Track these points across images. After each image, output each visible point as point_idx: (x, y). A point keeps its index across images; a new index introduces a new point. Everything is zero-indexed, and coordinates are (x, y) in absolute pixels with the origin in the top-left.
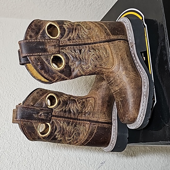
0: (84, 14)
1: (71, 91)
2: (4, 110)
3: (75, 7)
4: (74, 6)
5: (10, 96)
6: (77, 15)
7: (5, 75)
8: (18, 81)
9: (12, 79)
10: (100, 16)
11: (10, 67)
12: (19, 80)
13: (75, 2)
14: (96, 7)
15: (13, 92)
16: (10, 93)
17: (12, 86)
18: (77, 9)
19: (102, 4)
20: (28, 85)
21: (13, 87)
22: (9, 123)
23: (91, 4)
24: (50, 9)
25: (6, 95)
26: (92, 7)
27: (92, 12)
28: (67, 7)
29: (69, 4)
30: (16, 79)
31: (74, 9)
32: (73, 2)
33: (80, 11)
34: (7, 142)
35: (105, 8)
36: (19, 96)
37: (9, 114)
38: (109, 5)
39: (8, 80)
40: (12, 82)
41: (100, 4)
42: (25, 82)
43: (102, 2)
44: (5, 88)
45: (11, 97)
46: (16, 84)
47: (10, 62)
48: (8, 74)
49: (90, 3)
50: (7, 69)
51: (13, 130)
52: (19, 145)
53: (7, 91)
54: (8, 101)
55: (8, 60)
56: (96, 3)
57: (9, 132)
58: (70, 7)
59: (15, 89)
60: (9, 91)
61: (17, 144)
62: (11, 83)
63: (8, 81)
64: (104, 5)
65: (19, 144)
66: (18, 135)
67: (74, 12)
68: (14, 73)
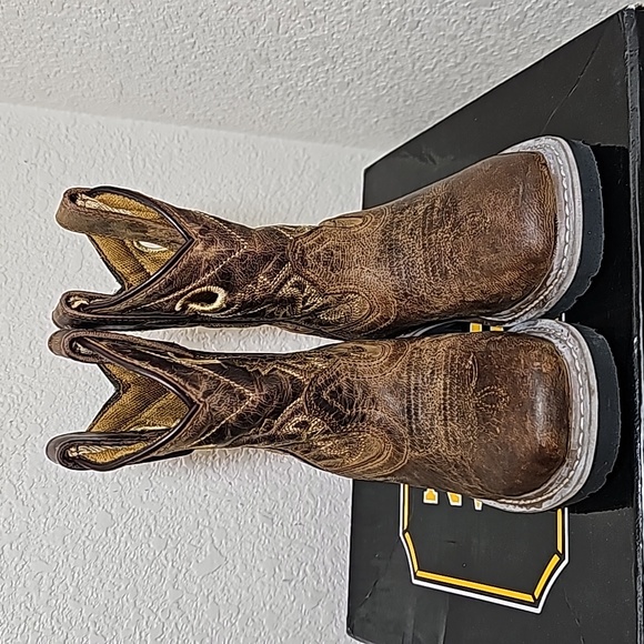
0: (319, 112)
3: (286, 89)
4: (281, 83)
5: (9, 425)
6: (290, 114)
8: (42, 368)
9: (21, 357)
11: (17, 308)
12: (49, 361)
13: (287, 71)
14: (365, 94)
15: (21, 409)
16: (11, 413)
17: (18, 386)
18: (291, 96)
19: (392, 87)
20: (79, 382)
21: (24, 390)
23: (348, 84)
24: (189, 88)
26: (352, 93)
27: (348, 109)
28: (255, 86)
29: (266, 78)
30: (37, 358)
31: (280, 93)
32: (280, 72)
33: (302, 101)
35: (401, 99)
36: (44, 426)
38: (416, 91)
39: (7, 362)
40: (19, 367)
41: (383, 84)
43: (392, 79)
45: (13, 429)
46: (35, 377)
47: (18, 286)
48: (5, 338)
49: (347, 79)
51: (14, 564)
52: (30, 624)
55: (9, 280)
56: (369, 79)
58: (268, 87)
59: (31, 399)
60: (6, 405)
61: (23, 619)
62: (17, 376)
64: (399, 88)
65: (33, 619)
66: (28, 582)
67: (281, 103)
68: (31, 334)
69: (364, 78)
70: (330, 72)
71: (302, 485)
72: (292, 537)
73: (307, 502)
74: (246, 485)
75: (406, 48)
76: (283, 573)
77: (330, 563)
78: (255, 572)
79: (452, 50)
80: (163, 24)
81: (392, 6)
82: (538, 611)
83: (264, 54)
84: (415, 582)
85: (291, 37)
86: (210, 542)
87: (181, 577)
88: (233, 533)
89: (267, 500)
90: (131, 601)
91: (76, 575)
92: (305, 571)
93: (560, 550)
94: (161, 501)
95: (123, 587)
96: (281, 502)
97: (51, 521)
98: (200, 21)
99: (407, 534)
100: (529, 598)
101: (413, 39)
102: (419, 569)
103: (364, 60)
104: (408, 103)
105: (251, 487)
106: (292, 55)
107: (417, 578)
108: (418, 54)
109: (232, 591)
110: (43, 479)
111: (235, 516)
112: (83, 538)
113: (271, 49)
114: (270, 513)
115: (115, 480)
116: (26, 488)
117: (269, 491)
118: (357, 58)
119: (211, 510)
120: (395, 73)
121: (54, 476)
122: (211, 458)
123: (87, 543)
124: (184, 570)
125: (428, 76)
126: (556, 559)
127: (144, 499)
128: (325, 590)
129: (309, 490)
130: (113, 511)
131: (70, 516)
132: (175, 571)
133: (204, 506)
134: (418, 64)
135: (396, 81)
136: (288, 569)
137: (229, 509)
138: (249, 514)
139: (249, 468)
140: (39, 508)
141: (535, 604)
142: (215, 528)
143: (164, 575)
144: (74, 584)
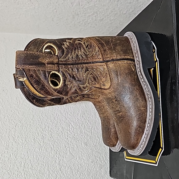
1: (77, 115)
2: (4, 137)
3: (85, 23)
4: (83, 21)
5: (11, 121)
7: (7, 98)
8: (20, 105)
9: (14, 102)
10: (112, 30)
11: (13, 88)
12: (22, 103)
13: (84, 17)
14: (107, 22)
15: (15, 116)
16: (12, 117)
17: (13, 110)
19: (115, 20)
20: (31, 108)
21: (15, 111)
22: (9, 151)
23: (102, 19)
24: (57, 24)
25: (7, 119)
26: (104, 22)
27: (103, 27)
28: (76, 22)
29: (78, 20)
30: (19, 102)
31: (83, 24)
32: (82, 18)
33: (90, 26)
34: (7, 173)
35: (118, 23)
36: (21, 121)
37: (9, 141)
39: (10, 103)
40: (14, 105)
41: (112, 19)
42: (28, 105)
44: (6, 112)
45: (13, 122)
46: (18, 107)
47: (13, 83)
48: (10, 97)
49: (102, 18)
50: (9, 91)
51: (14, 159)
52: (19, 176)
53: (8, 115)
54: (9, 127)
56: (108, 18)
57: (9, 161)
58: (79, 22)
59: (17, 113)
60: (10, 115)
61: (17, 174)
62: (13, 107)
63: (9, 105)
65: (20, 174)
66: (18, 164)
67: (84, 27)
68: (17, 96)
70: (96, 16)
71: (95, 135)
72: (93, 149)
73: (97, 140)
74: (79, 135)
75: (117, 7)
76: (91, 160)
77: (105, 157)
78: (82, 160)
79: (130, 7)
80: (47, 6)
82: (157, 165)
83: (76, 12)
84: (126, 160)
85: (83, 7)
86: (69, 151)
87: (61, 162)
88: (76, 149)
89: (85, 139)
90: (47, 169)
91: (31, 162)
92: (97, 159)
94: (55, 140)
95: (45, 165)
96: (89, 140)
97: (24, 147)
98: (57, 4)
100: (154, 162)
101: (118, 4)
102: (127, 156)
103: (105, 12)
104: (120, 24)
105: (80, 136)
106: (85, 13)
107: (126, 159)
108: (121, 9)
109: (76, 165)
110: (21, 135)
111: (76, 144)
113: (78, 11)
114: (86, 143)
115: (41, 135)
116: (16, 138)
117: (86, 136)
118: (103, 11)
119: (69, 143)
120: (115, 15)
121: (24, 134)
122: (68, 128)
123: (34, 153)
124: (62, 160)
125: (125, 15)
126: (161, 149)
127: (50, 140)
128: (103, 165)
129: (98, 136)
130: (41, 144)
131: (29, 145)
132: (59, 160)
133: (67, 141)
134: (121, 12)
135: (116, 18)
136: (92, 159)
137: (74, 142)
138: (80, 143)
139: (80, 130)
140: (20, 143)
141: (156, 164)
142: (71, 148)
143: (56, 161)
144: (31, 164)
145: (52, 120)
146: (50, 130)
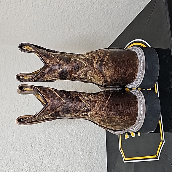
0: (89, 42)
2: (2, 143)
3: (80, 36)
4: (78, 34)
5: (9, 127)
6: (81, 43)
7: (5, 105)
8: (18, 112)
9: (12, 109)
10: (105, 44)
11: (11, 97)
12: (20, 110)
13: (79, 30)
14: (101, 35)
15: (13, 123)
16: (10, 124)
17: (11, 117)
18: (81, 37)
19: (108, 33)
21: (13, 118)
22: (7, 157)
23: (96, 33)
24: (54, 37)
25: (5, 126)
26: (97, 35)
27: (97, 40)
28: (71, 35)
29: (74, 33)
30: (17, 110)
31: (78, 37)
32: (77, 30)
33: (84, 39)
35: (111, 36)
36: (19, 127)
37: (7, 148)
38: (114, 33)
39: (8, 111)
40: (12, 112)
41: (105, 32)
42: (26, 113)
43: (107, 30)
44: (4, 119)
45: (11, 129)
46: (16, 114)
47: (11, 91)
48: (8, 104)
49: (95, 31)
50: (7, 99)
51: (11, 165)
53: (6, 122)
54: (7, 133)
55: (9, 90)
56: (101, 31)
57: (7, 167)
58: (75, 35)
60: (8, 122)
62: (11, 114)
63: (8, 112)
64: (110, 33)
66: (16, 170)
67: (79, 40)
68: (15, 103)
69: (100, 31)
70: (91, 29)
71: (91, 141)
72: (90, 156)
73: (94, 146)
74: (76, 142)
75: (110, 20)
76: (88, 166)
77: (101, 163)
78: (80, 166)
79: (122, 20)
80: (45, 19)
81: (104, 8)
82: (158, 159)
83: (72, 25)
84: (125, 162)
85: (79, 20)
86: (66, 158)
87: (58, 168)
88: (73, 155)
89: (82, 146)
91: (29, 168)
92: (94, 165)
93: (162, 140)
94: (52, 147)
95: (42, 171)
96: (86, 146)
97: (21, 153)
98: (55, 17)
99: (121, 149)
100: (155, 156)
101: (111, 17)
102: (125, 158)
103: (99, 25)
104: (113, 37)
105: (77, 142)
106: (80, 25)
107: (125, 161)
108: (113, 22)
110: (19, 142)
111: (73, 150)
112: (31, 158)
113: (74, 24)
114: (83, 149)
115: (39, 141)
116: (14, 144)
117: (82, 143)
118: (97, 24)
119: (66, 149)
120: (108, 28)
121: (22, 141)
122: (65, 135)
123: (32, 159)
124: (59, 166)
125: (117, 28)
126: (161, 142)
127: (47, 146)
128: (100, 171)
129: (94, 143)
130: (39, 150)
131: (27, 152)
132: (57, 166)
133: (64, 148)
134: (114, 25)
135: (109, 31)
136: (89, 165)
137: (71, 149)
138: (77, 150)
139: (76, 137)
140: (18, 149)
141: (157, 158)
142: (68, 154)
143: (54, 167)
144: (28, 170)
145: (49, 127)
146: (47, 136)
